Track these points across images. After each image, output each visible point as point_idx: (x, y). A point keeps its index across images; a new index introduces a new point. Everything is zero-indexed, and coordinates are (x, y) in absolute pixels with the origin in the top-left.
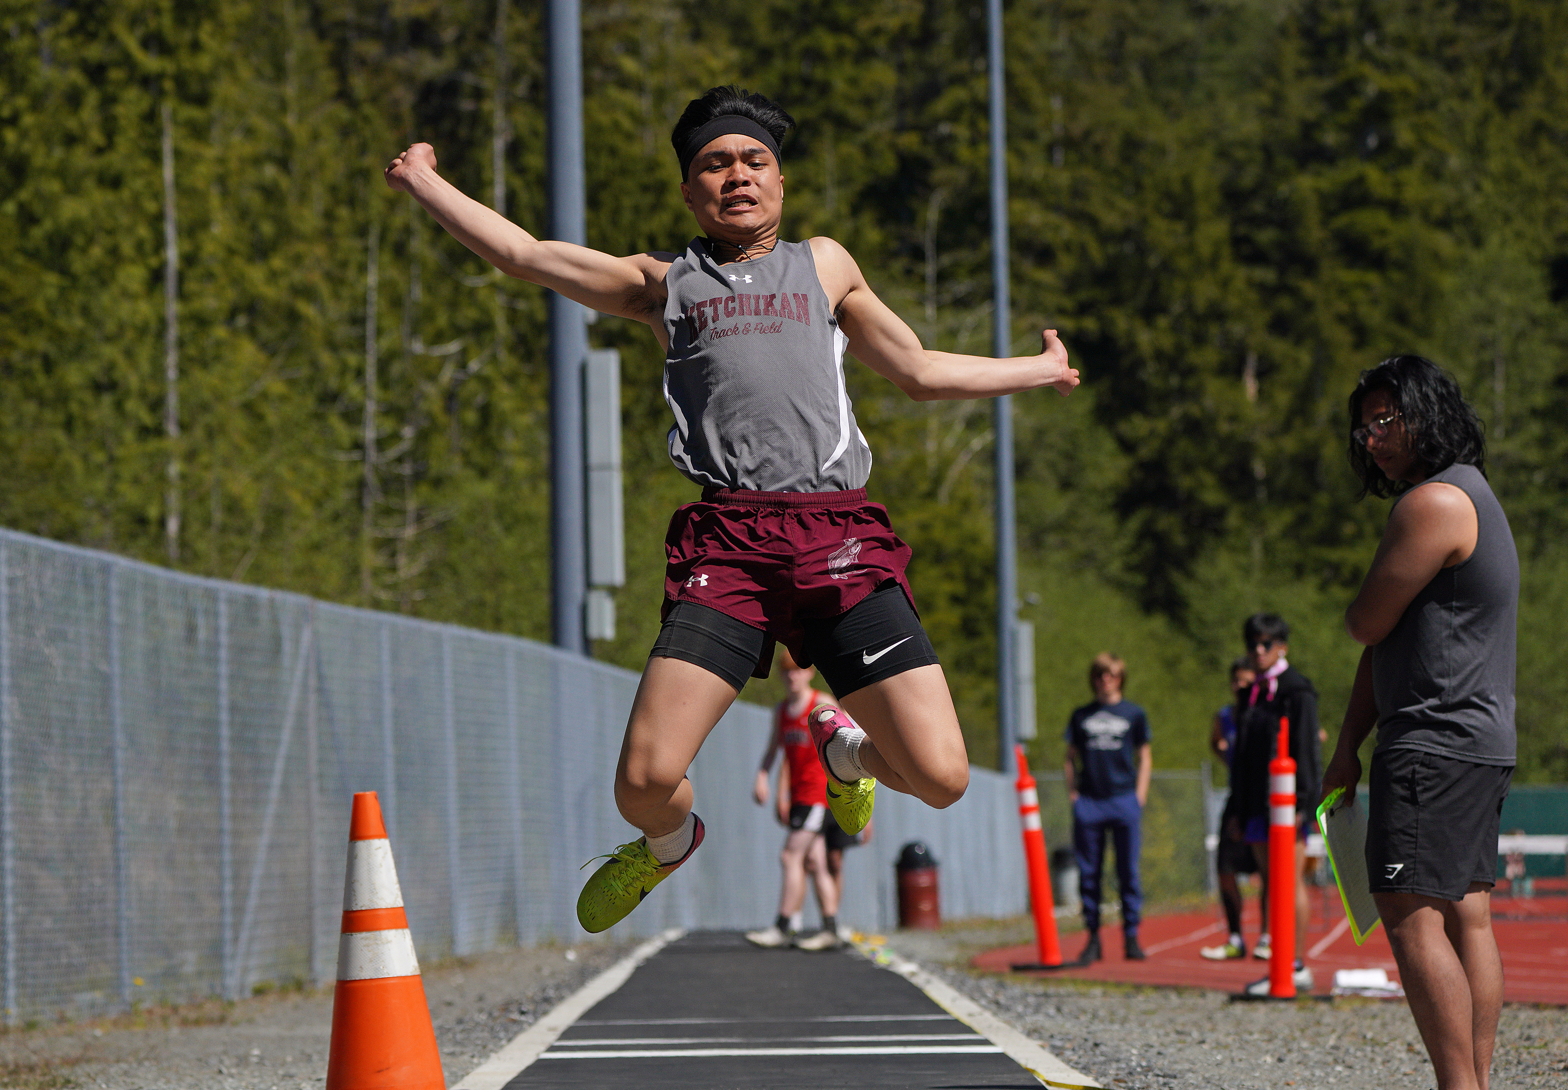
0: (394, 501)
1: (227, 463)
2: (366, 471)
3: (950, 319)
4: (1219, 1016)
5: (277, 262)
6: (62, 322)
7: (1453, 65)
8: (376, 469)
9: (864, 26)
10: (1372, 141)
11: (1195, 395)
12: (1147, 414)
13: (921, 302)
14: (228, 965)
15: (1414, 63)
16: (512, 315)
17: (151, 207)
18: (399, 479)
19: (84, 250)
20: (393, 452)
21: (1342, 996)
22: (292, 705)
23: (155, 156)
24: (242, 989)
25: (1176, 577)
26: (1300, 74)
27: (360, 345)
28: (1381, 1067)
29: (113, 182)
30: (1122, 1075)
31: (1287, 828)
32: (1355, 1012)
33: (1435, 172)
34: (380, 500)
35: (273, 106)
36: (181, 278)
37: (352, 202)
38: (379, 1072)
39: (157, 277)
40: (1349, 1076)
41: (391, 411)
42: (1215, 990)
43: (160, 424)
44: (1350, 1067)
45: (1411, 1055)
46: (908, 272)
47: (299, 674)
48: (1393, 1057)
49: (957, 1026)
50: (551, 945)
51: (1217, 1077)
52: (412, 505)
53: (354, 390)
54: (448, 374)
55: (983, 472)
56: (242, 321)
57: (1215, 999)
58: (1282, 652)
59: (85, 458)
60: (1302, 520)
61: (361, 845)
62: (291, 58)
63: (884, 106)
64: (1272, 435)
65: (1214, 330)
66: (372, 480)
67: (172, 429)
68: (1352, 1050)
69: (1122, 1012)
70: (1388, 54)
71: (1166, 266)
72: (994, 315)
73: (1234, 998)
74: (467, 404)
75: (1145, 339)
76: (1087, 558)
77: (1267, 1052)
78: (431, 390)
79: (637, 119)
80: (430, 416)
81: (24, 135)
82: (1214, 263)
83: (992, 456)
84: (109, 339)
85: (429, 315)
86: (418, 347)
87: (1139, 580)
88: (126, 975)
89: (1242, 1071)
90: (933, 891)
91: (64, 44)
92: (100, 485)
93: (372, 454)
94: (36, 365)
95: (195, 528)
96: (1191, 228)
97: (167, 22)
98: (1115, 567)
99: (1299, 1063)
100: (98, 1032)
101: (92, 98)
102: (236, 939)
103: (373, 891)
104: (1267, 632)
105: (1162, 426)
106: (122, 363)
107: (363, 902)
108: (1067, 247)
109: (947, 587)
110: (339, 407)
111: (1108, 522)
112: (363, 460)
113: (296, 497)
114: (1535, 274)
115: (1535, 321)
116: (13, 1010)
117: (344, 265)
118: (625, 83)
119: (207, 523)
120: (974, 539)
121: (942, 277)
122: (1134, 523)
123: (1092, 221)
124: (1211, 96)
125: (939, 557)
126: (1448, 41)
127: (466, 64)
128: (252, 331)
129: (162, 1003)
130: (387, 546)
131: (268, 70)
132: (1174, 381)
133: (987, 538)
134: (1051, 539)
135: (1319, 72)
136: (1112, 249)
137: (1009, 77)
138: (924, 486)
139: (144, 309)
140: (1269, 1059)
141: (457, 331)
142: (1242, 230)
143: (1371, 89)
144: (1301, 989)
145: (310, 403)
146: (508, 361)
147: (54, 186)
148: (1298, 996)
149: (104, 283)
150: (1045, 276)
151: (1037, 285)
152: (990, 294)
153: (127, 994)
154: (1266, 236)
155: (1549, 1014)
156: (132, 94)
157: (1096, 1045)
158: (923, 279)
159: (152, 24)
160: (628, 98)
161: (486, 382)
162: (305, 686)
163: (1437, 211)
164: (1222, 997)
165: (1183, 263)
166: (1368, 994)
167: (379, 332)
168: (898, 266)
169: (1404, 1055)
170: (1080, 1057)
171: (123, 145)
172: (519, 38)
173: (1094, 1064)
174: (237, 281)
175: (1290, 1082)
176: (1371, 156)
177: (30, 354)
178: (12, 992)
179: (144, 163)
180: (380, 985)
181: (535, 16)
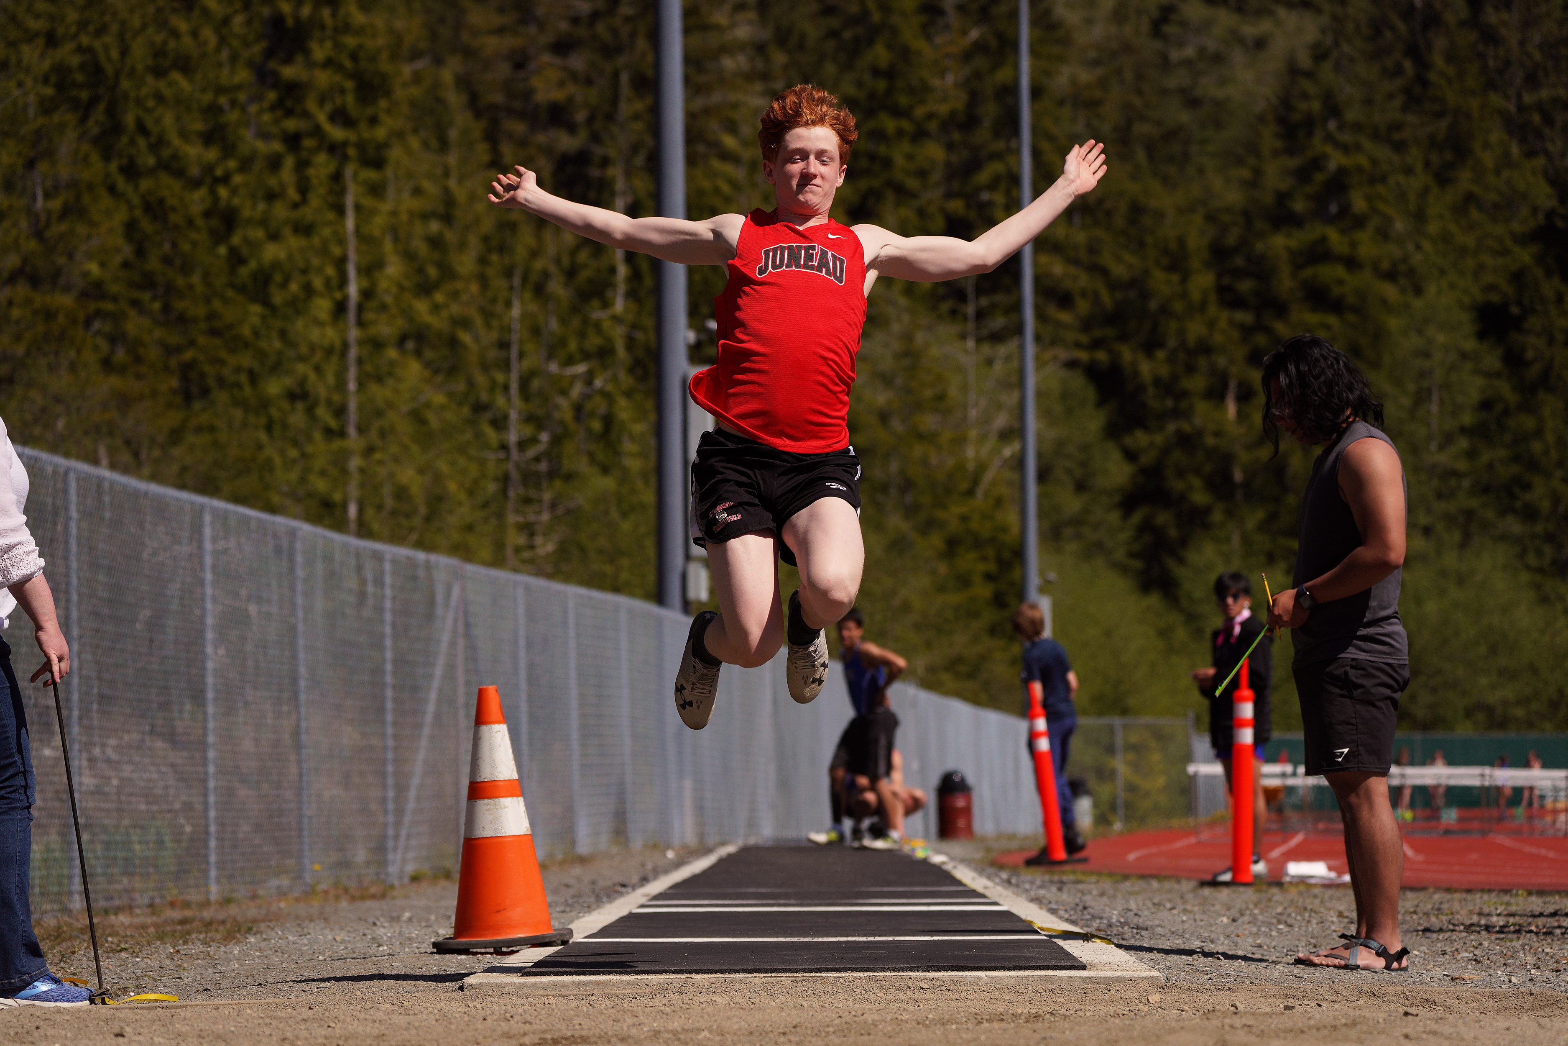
0: (532, 493)
1: (396, 459)
2: (510, 467)
3: (986, 349)
4: (1189, 896)
5: (439, 297)
6: (263, 344)
7: (1399, 147)
8: (518, 466)
9: (920, 112)
10: (1333, 208)
11: (1186, 414)
12: (1146, 429)
13: (963, 337)
14: (390, 857)
15: (1368, 145)
16: (631, 343)
17: (337, 251)
18: (537, 474)
19: (284, 285)
20: (531, 453)
21: (1291, 883)
22: (443, 648)
23: (340, 210)
24: (401, 878)
25: (1171, 564)
26: (1276, 153)
27: (506, 365)
28: (1315, 926)
29: (305, 229)
30: (1103, 926)
31: (1247, 746)
32: (1300, 893)
33: (1384, 234)
34: (521, 491)
35: (439, 171)
36: (360, 308)
37: (502, 249)
38: (498, 912)
39: (340, 308)
40: (1289, 932)
41: (529, 419)
42: (1189, 879)
43: (343, 426)
44: (1291, 926)
45: (1340, 919)
46: (954, 312)
47: (449, 622)
48: (1327, 920)
49: (974, 893)
50: (655, 847)
51: (1181, 931)
52: (547, 496)
53: (500, 401)
54: (577, 390)
55: (1014, 476)
56: (410, 345)
57: (1187, 886)
58: (1247, 603)
59: (282, 453)
60: (1272, 517)
61: (484, 729)
62: (453, 134)
63: (937, 176)
64: (1249, 447)
65: (1202, 362)
66: (515, 475)
67: (352, 431)
68: (1293, 915)
69: (1111, 892)
70: (1346, 137)
71: (1165, 310)
72: (1022, 347)
73: (1203, 884)
74: (592, 414)
75: (1146, 369)
76: (1099, 546)
77: (1224, 915)
78: (563, 402)
79: (735, 185)
80: (562, 423)
81: (234, 191)
82: (1203, 307)
83: (1019, 463)
84: (302, 359)
85: (562, 342)
86: (554, 367)
87: (1138, 564)
88: (307, 861)
89: (1202, 927)
90: (967, 811)
91: (266, 117)
92: (293, 476)
93: (515, 453)
94: (243, 378)
95: (370, 512)
96: (1185, 277)
97: (350, 100)
98: (1120, 554)
99: (1249, 923)
100: (282, 905)
101: (289, 162)
102: (396, 837)
103: (493, 766)
104: (1234, 587)
105: (1159, 439)
106: (312, 376)
107: (486, 774)
108: (1084, 294)
109: (981, 567)
110: (488, 415)
111: (1114, 517)
112: (508, 459)
113: (452, 486)
114: (1465, 318)
115: (1464, 356)
116: (214, 889)
117: (494, 301)
118: (726, 156)
119: (380, 508)
120: (1004, 529)
121: (980, 315)
122: (1137, 518)
123: (1102, 271)
124: (1201, 171)
125: (978, 543)
126: (1397, 127)
127: (595, 138)
128: (418, 353)
129: (336, 885)
130: (528, 529)
131: (434, 143)
132: (1169, 403)
133: (1015, 530)
134: (1068, 532)
135: (1290, 152)
136: (1119, 296)
137: (1036, 153)
138: (964, 486)
139: (331, 334)
140: (1225, 920)
141: (586, 356)
142: (1226, 280)
143: (1332, 166)
144: (1258, 877)
145: (466, 411)
146: (626, 380)
147: (259, 234)
148: (1256, 882)
149: (298, 312)
150: (1065, 317)
151: (1058, 324)
152: (1019, 330)
153: (308, 878)
154: (1245, 286)
155: (1457, 896)
156: (321, 158)
157: (1085, 908)
158: (965, 318)
159: (338, 101)
160: (728, 168)
161: (607, 396)
162: (455, 631)
163: (1385, 265)
164: (1193, 884)
165: (1178, 306)
166: (1313, 881)
167: (521, 355)
168: (945, 307)
169: (1335, 919)
170: (1070, 916)
171: (315, 201)
172: (636, 117)
173: (1082, 920)
174: (407, 313)
175: (1240, 934)
176: (1330, 220)
177: (238, 370)
178: (213, 873)
179: (331, 216)
180: (498, 842)
181: (649, 100)
